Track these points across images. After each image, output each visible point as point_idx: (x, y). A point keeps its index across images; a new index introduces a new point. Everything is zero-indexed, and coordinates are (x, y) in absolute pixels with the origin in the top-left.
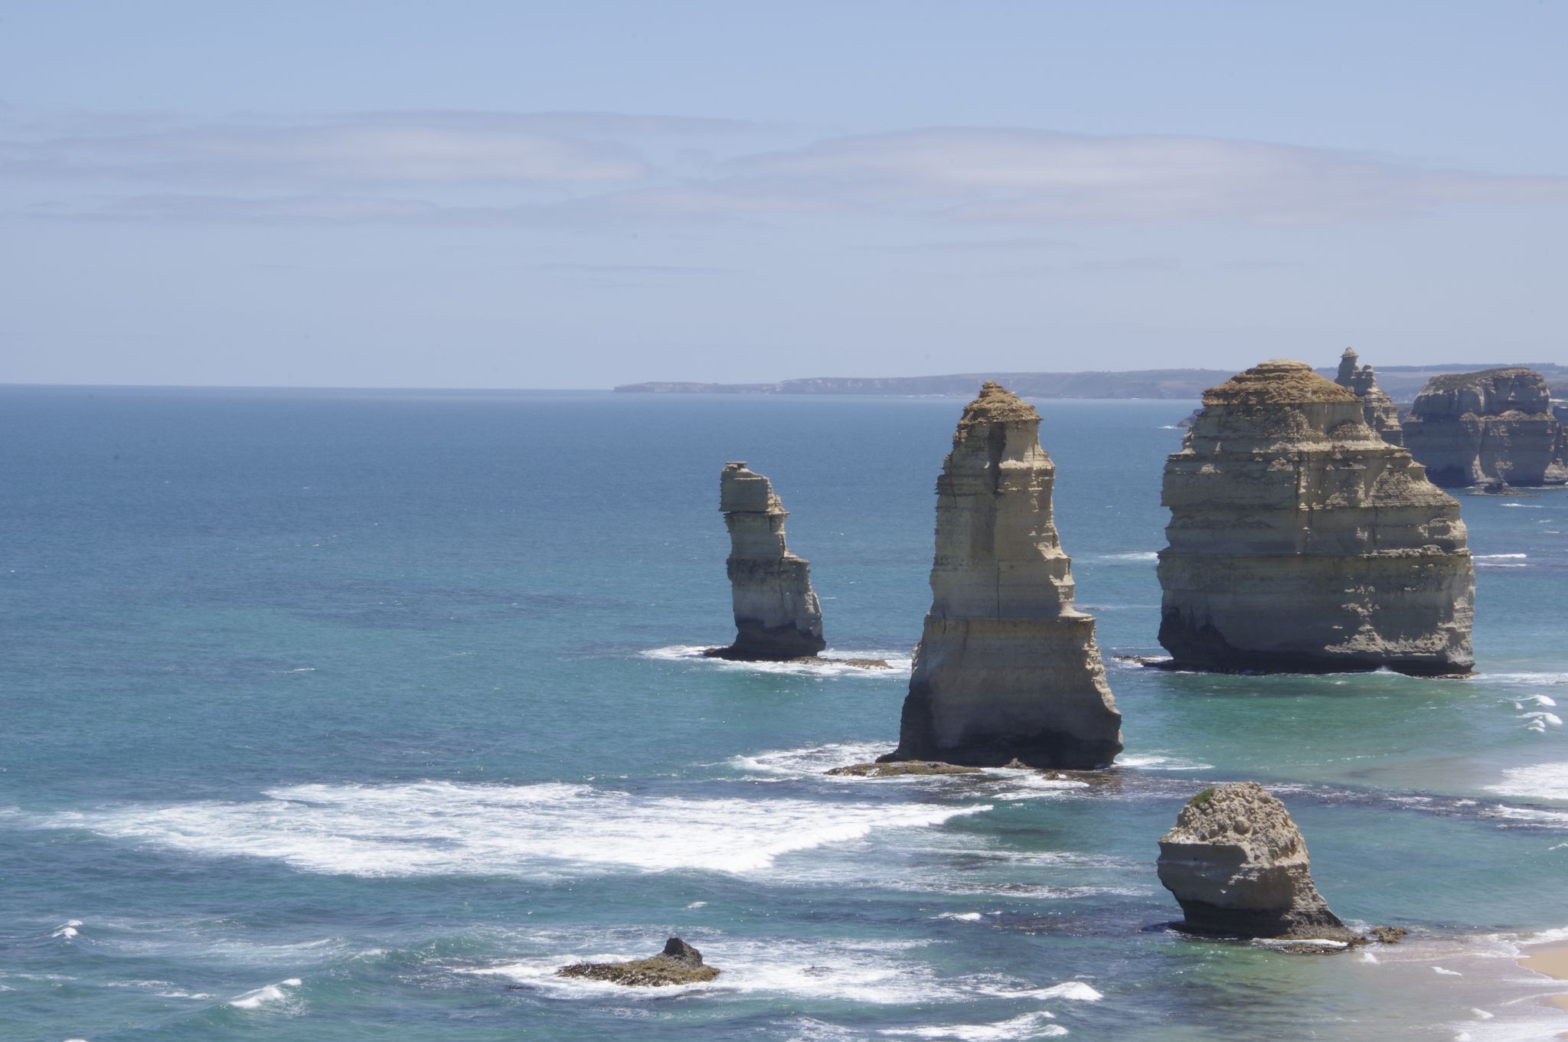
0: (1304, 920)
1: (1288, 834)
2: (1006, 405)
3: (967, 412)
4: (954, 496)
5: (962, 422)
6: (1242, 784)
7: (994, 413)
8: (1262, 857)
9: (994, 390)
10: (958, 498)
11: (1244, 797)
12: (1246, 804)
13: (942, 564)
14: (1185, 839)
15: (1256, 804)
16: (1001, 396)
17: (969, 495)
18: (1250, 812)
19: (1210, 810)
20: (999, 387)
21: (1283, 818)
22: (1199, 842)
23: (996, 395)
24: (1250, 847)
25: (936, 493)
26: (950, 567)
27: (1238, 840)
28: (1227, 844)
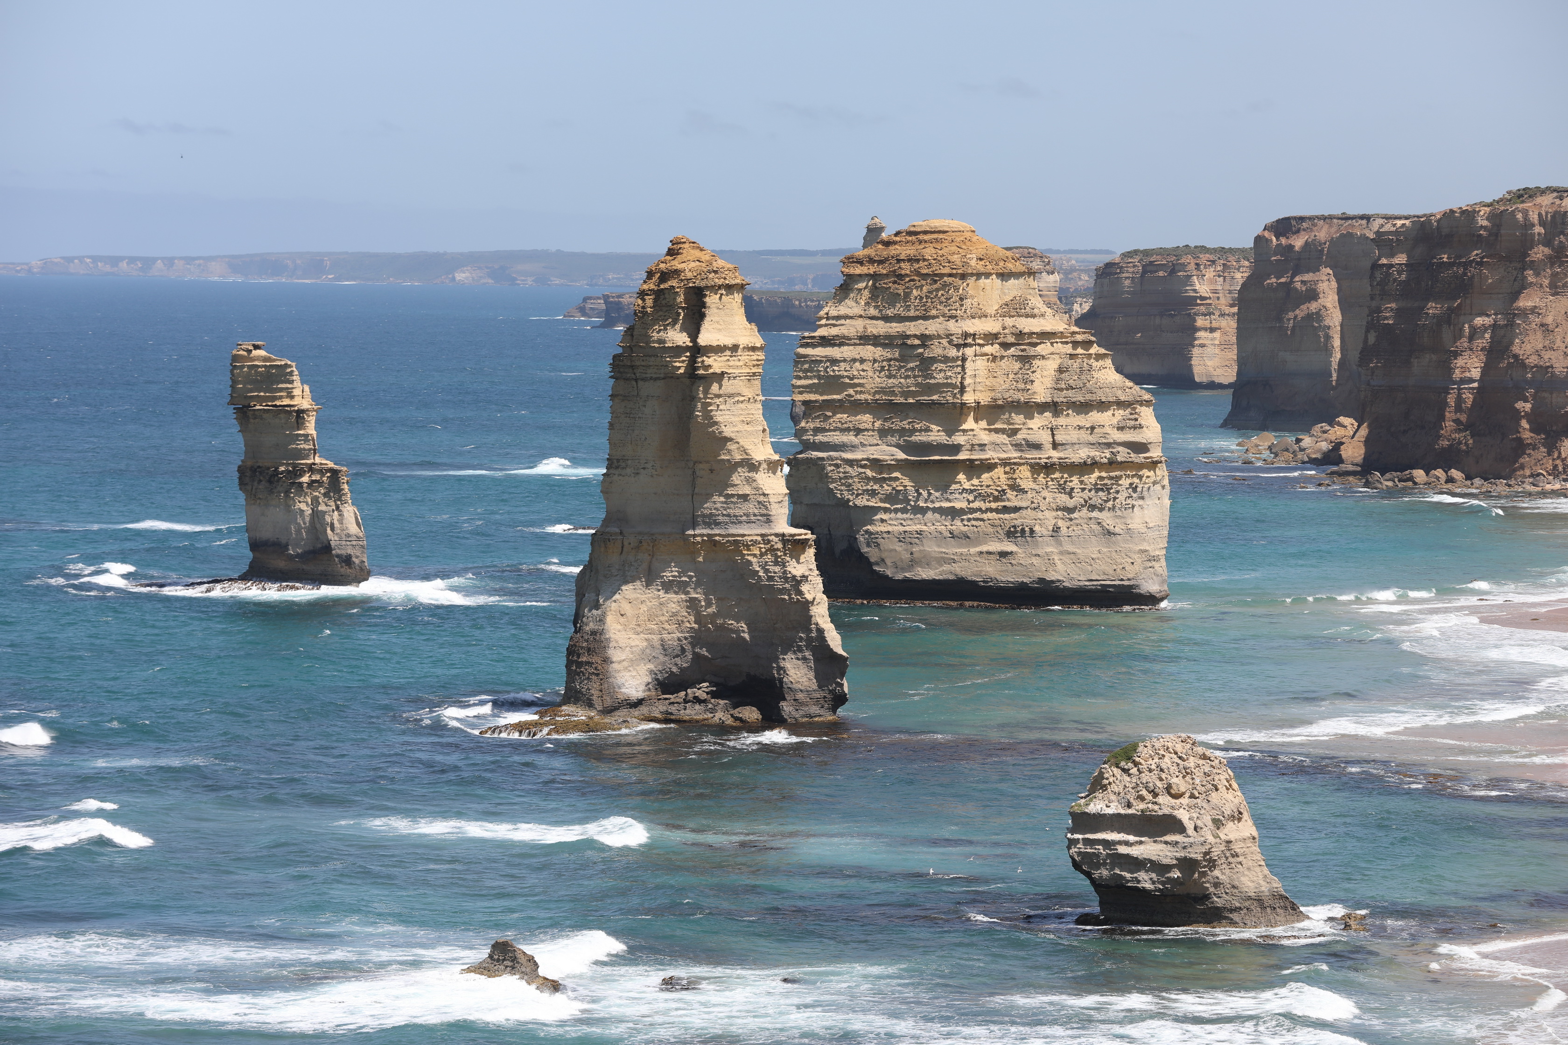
0: (1255, 907)
1: (1233, 799)
2: (704, 265)
3: (650, 274)
4: (636, 380)
5: (645, 287)
6: (1171, 736)
7: (689, 275)
8: (1205, 829)
9: (686, 246)
10: (640, 383)
11: (1176, 753)
12: (1179, 761)
13: (617, 468)
14: (1104, 807)
15: (1191, 762)
16: (697, 254)
17: (656, 379)
18: (1187, 773)
19: (1134, 771)
20: (694, 243)
21: (1226, 779)
22: (1123, 812)
23: (689, 253)
24: (1188, 816)
25: (611, 377)
26: (628, 471)
27: (1173, 808)
28: (1160, 813)
